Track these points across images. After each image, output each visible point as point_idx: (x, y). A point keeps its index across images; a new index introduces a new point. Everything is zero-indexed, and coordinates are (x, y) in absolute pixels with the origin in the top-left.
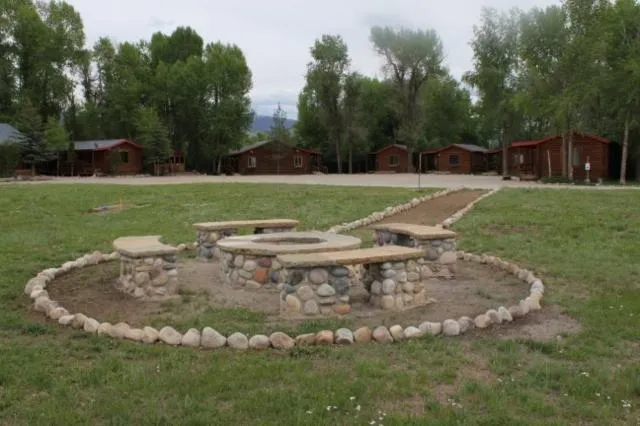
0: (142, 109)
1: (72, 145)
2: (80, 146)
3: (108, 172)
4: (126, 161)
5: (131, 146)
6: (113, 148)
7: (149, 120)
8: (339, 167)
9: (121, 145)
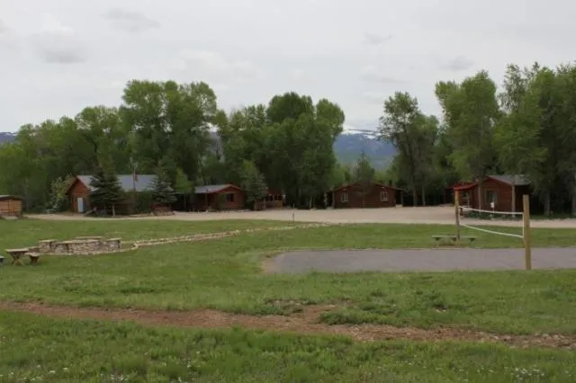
0: (246, 162)
1: (194, 190)
2: (200, 190)
3: (217, 209)
4: (232, 200)
5: (235, 189)
6: (221, 191)
7: (249, 169)
8: (415, 200)
9: (225, 190)
